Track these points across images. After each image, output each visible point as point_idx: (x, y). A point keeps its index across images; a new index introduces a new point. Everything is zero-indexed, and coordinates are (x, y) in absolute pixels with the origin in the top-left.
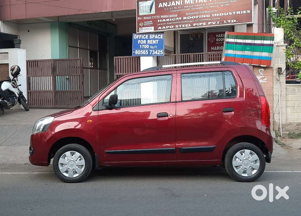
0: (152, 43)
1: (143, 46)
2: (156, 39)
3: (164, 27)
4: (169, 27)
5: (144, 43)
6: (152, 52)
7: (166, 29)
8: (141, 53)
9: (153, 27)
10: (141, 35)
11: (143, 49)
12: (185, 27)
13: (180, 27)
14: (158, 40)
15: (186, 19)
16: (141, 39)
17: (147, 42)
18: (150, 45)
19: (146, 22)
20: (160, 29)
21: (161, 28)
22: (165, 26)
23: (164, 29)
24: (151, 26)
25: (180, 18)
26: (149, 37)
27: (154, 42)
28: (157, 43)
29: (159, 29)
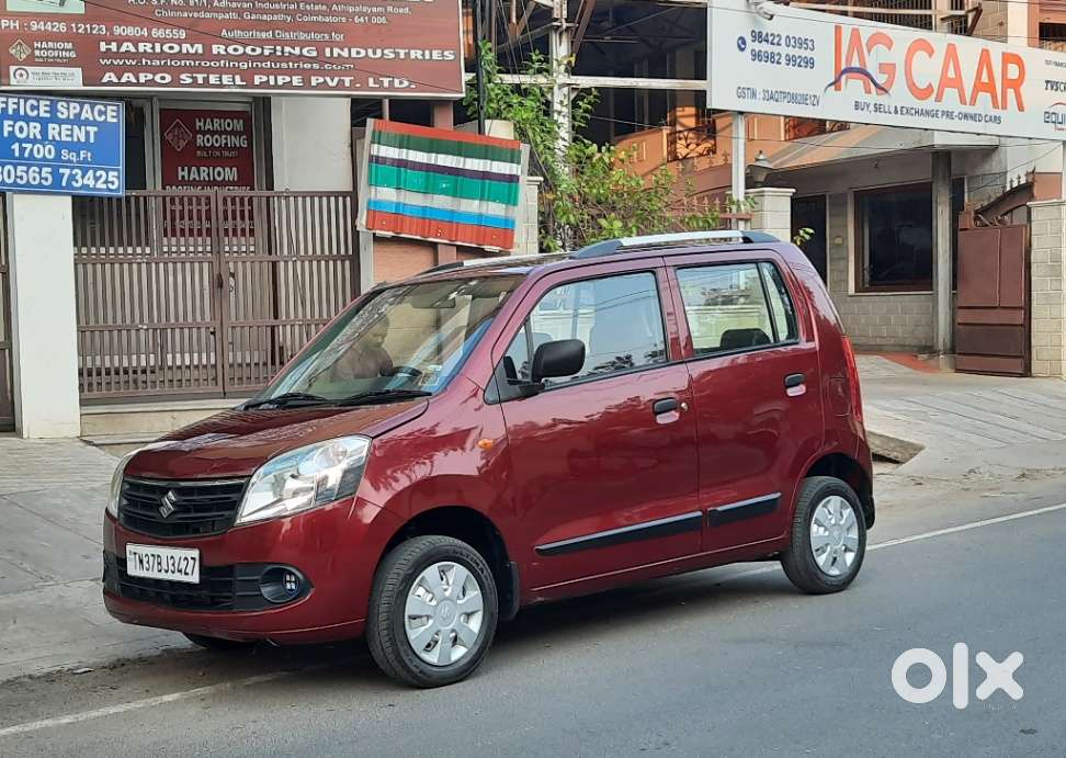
0: (69, 139)
1: (29, 146)
2: (87, 123)
3: (128, 77)
4: (150, 76)
5: (31, 137)
6: (72, 178)
7: (138, 84)
8: (21, 178)
9: (78, 72)
10: (16, 100)
11: (30, 161)
12: (221, 86)
13: (200, 81)
14: (95, 129)
15: (223, 52)
16: (16, 117)
17: (44, 132)
18: (59, 145)
19: (44, 45)
20: (110, 83)
21: (116, 80)
22: (136, 71)
23: (128, 83)
24: (70, 63)
25: (199, 48)
26: (53, 110)
27: (79, 134)
28: (92, 141)
29: (105, 80)
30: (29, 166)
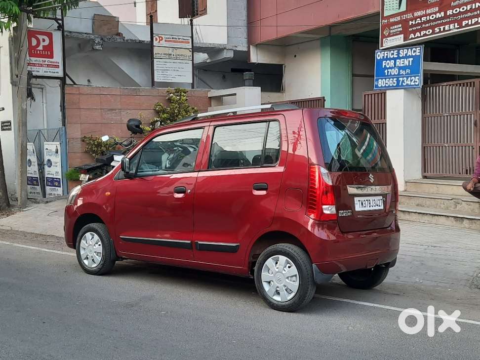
0: (403, 65)
1: (390, 70)
2: (410, 57)
6: (403, 81)
8: (387, 84)
9: (402, 36)
10: (387, 52)
11: (390, 76)
14: (412, 59)
16: (387, 59)
17: (395, 64)
18: (400, 68)
26: (398, 54)
27: (406, 63)
28: (410, 65)
30: (390, 78)
